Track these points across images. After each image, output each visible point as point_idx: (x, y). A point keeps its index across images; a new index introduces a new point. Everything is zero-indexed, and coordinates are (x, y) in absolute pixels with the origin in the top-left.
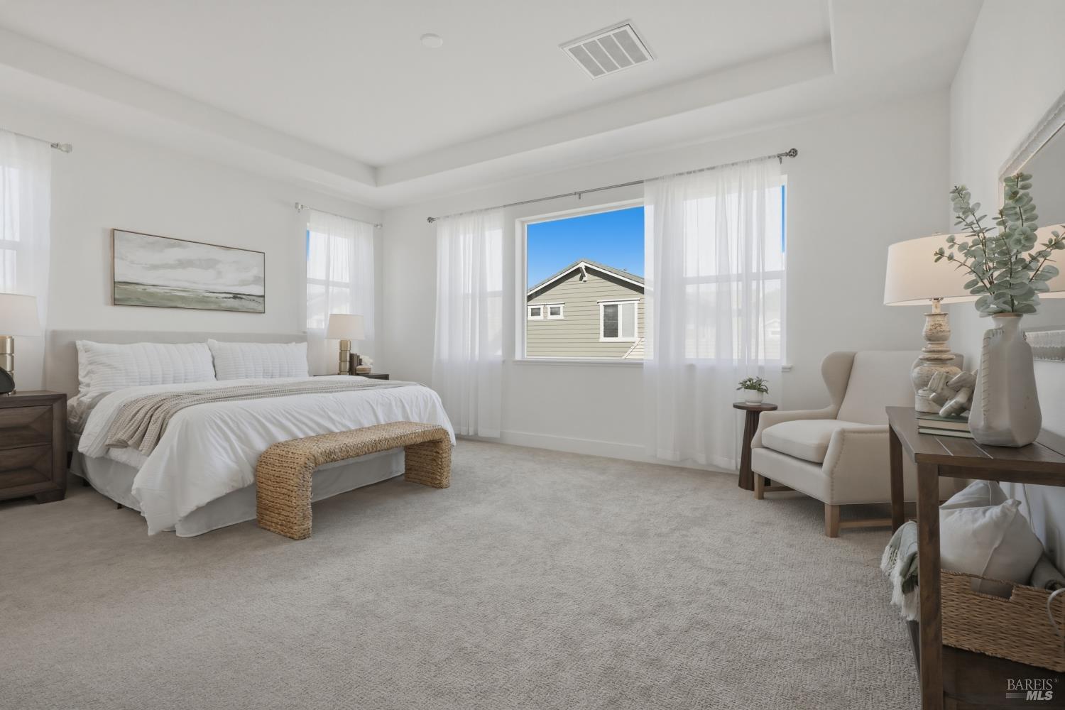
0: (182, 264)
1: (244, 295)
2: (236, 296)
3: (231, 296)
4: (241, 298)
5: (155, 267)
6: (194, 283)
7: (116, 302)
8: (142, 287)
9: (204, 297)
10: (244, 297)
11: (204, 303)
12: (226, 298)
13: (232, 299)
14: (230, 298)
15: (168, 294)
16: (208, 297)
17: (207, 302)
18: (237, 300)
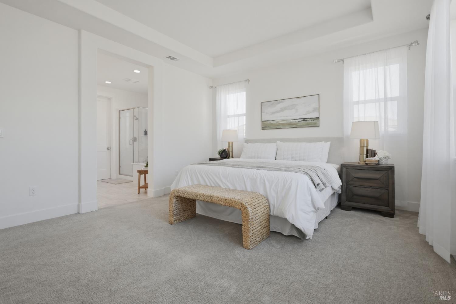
0: (282, 110)
1: (308, 118)
2: (304, 120)
3: (302, 120)
4: (307, 120)
5: (273, 113)
6: (287, 117)
7: (263, 128)
8: (269, 122)
9: (290, 122)
10: (308, 119)
11: (291, 125)
12: (299, 121)
13: (302, 122)
14: (302, 121)
15: (277, 123)
16: (292, 122)
17: (292, 124)
18: (305, 121)
